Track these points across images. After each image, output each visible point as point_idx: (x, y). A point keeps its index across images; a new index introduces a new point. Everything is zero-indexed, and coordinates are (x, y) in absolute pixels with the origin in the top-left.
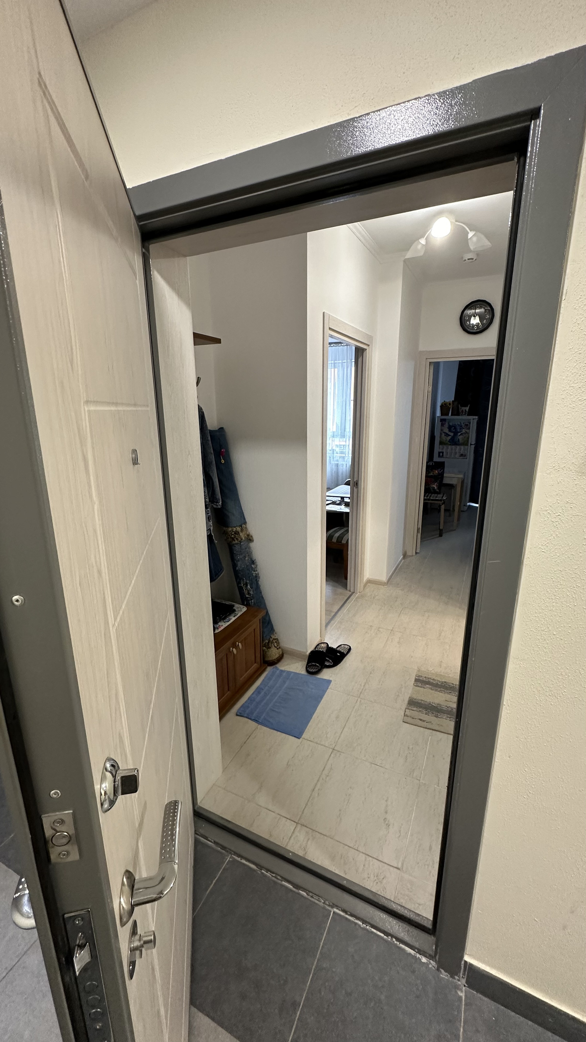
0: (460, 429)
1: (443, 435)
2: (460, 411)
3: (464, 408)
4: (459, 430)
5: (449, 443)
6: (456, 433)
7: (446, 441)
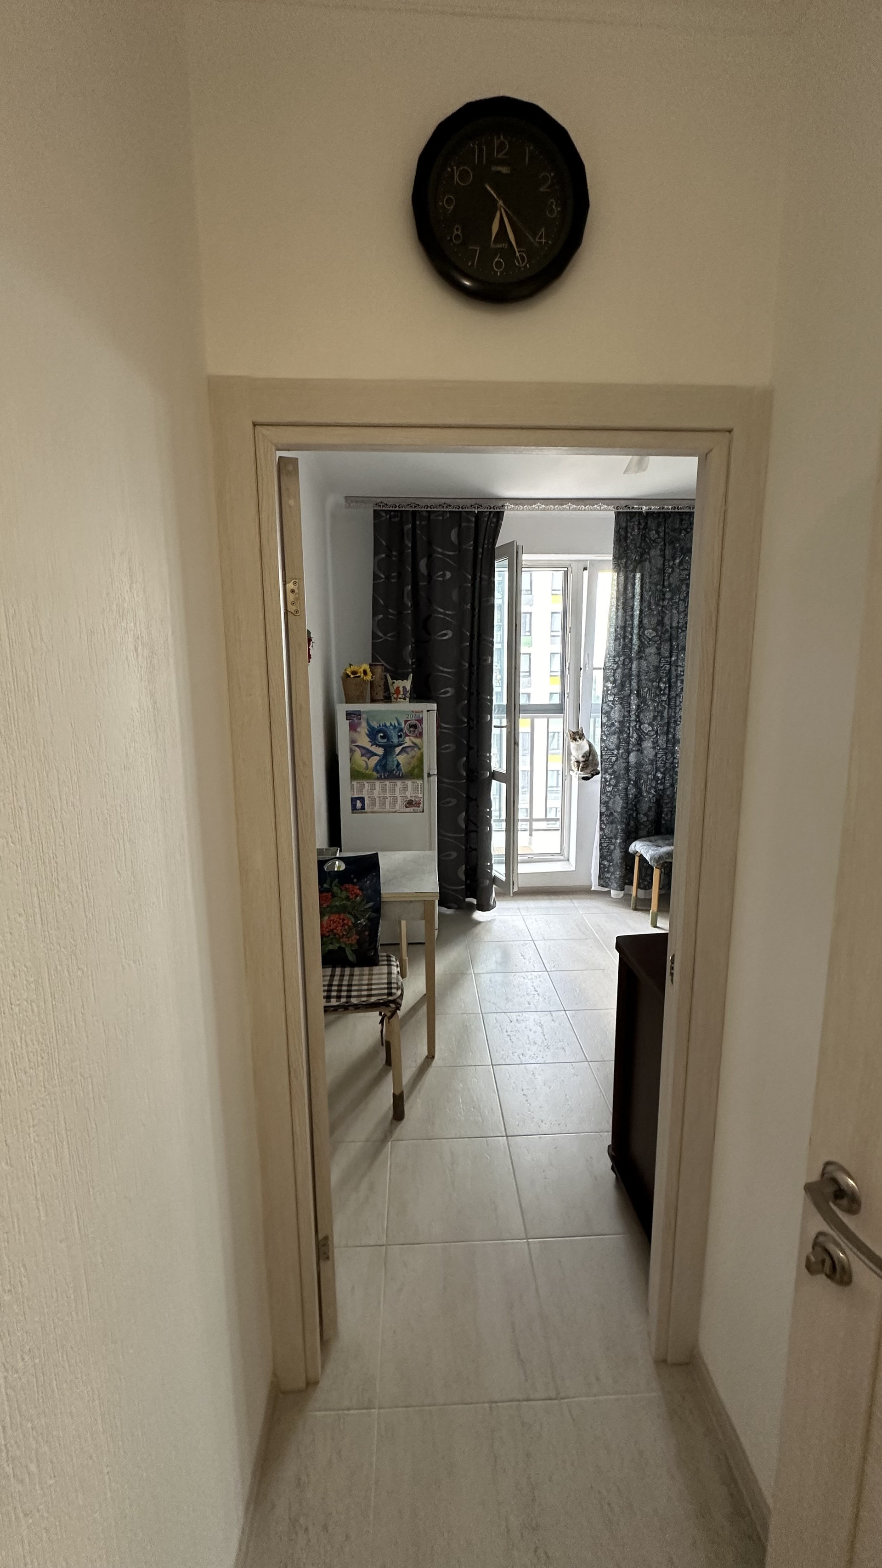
0: (400, 736)
1: (358, 753)
2: (392, 690)
3: (400, 684)
4: (395, 740)
5: (375, 774)
6: (389, 749)
7: (367, 768)
